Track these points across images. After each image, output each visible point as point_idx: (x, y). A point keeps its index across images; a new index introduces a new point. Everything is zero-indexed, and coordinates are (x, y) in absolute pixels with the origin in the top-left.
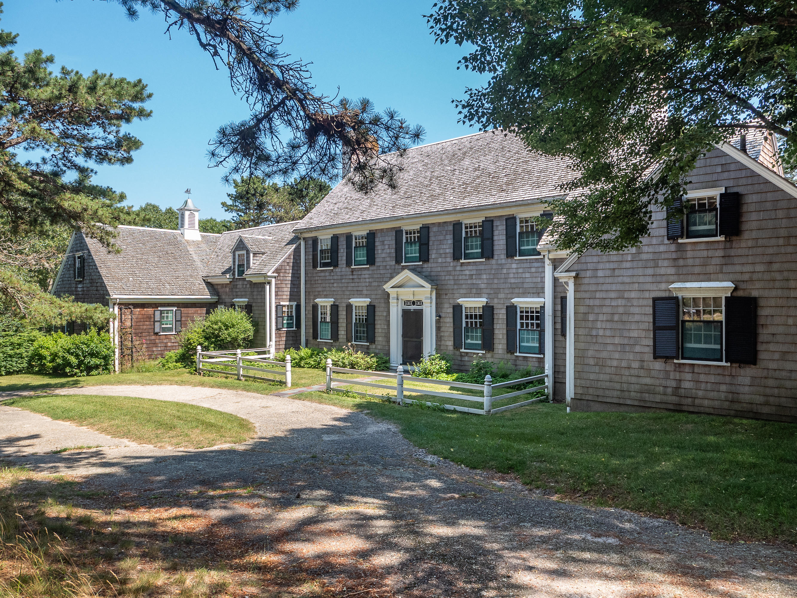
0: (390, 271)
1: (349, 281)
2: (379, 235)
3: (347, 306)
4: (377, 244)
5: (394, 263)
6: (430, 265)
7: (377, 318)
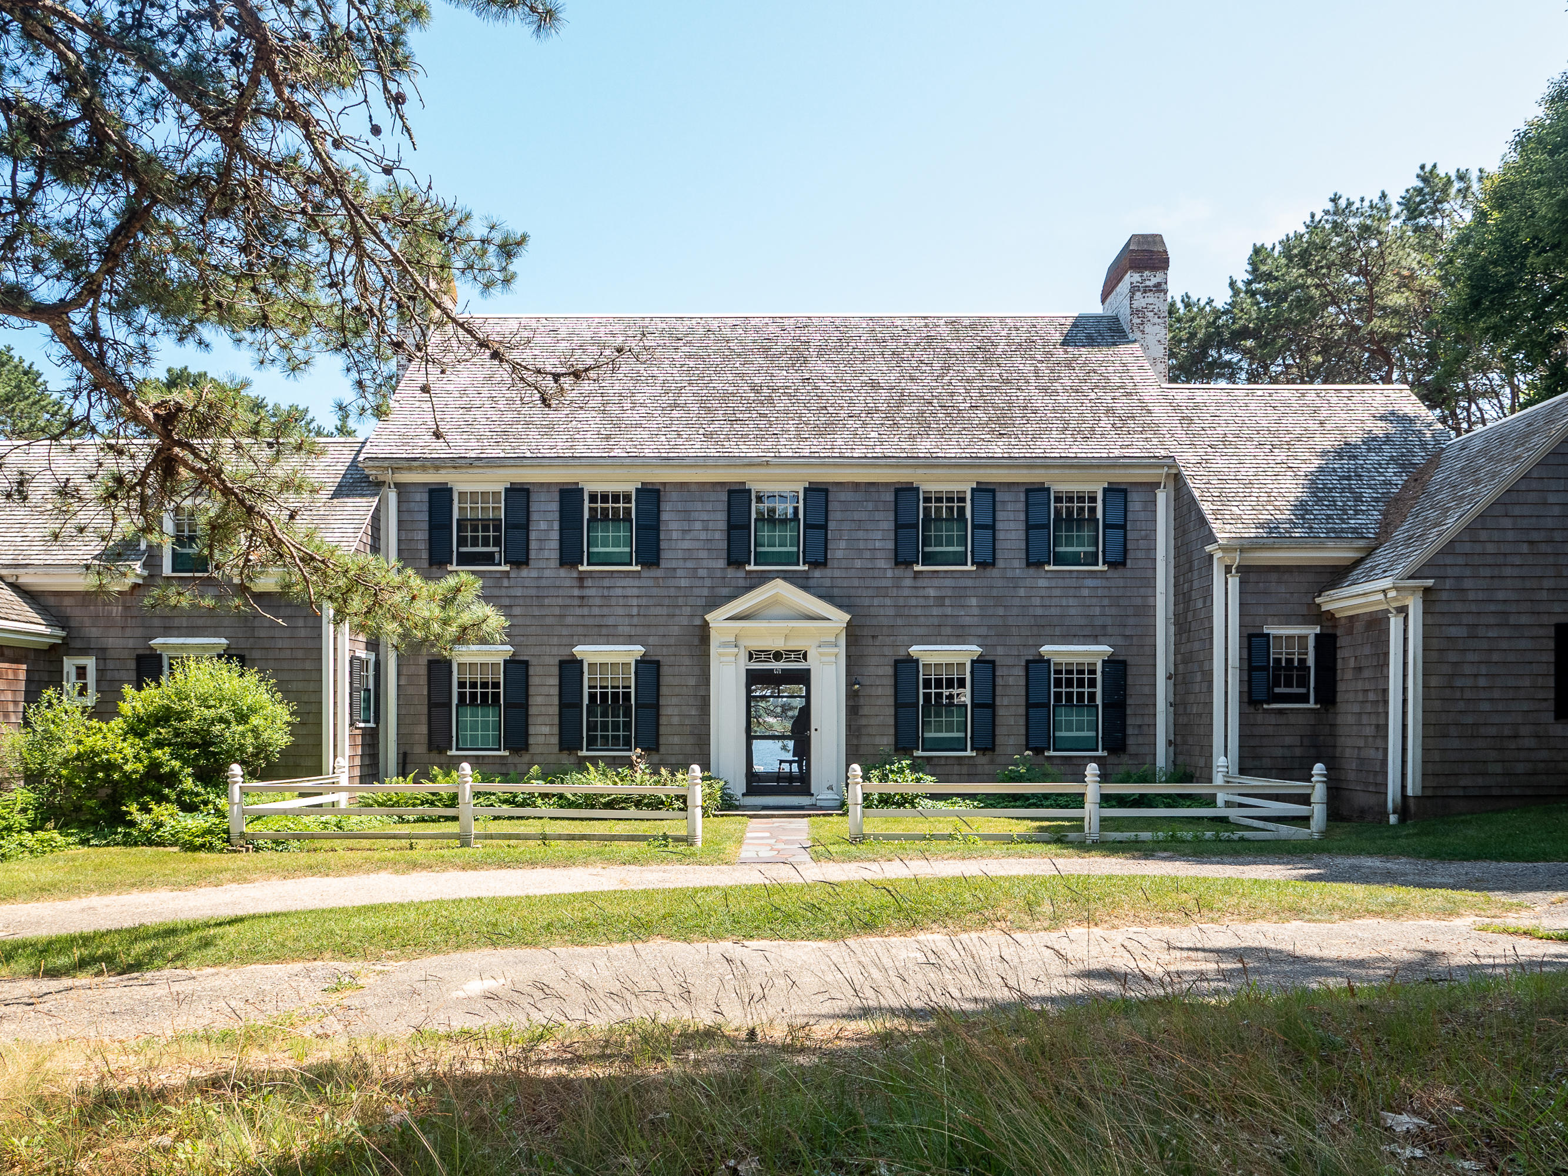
0: (708, 582)
1: (568, 602)
2: (674, 496)
3: (562, 664)
4: (664, 516)
5: (722, 563)
6: (828, 572)
7: (664, 690)
